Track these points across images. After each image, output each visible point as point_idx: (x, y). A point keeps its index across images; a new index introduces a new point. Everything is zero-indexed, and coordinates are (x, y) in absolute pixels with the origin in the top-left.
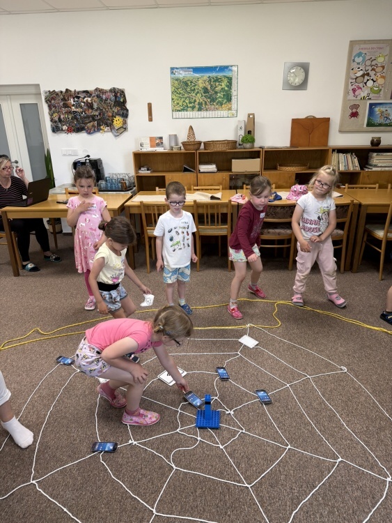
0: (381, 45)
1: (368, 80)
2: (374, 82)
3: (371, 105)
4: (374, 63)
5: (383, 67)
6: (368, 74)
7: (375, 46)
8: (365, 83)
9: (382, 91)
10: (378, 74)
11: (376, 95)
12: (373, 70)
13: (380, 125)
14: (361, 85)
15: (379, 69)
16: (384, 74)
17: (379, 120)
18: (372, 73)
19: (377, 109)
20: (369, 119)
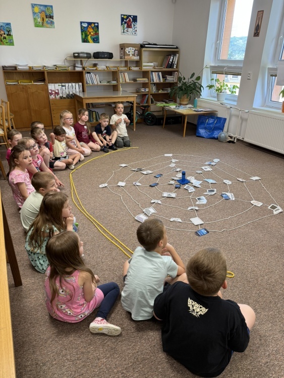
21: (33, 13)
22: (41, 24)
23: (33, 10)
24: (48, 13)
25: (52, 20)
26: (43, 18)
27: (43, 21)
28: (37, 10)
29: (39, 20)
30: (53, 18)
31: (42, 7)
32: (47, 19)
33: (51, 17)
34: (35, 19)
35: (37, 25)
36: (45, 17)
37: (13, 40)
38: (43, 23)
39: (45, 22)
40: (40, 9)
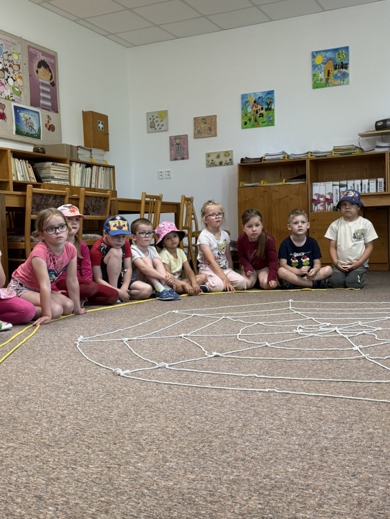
0: (14, 41)
1: (8, 77)
2: (14, 81)
3: (16, 108)
4: (10, 58)
5: (19, 66)
6: (7, 70)
7: (8, 39)
8: (7, 80)
9: (22, 94)
10: (16, 73)
11: (18, 97)
12: (10, 66)
13: (27, 135)
14: (3, 81)
15: (16, 68)
16: (20, 75)
17: (26, 129)
18: (10, 70)
19: (22, 114)
20: (17, 125)
21: (313, 66)
22: (324, 81)
23: (313, 62)
24: (338, 61)
25: (344, 70)
26: (329, 71)
27: (328, 75)
28: (319, 60)
29: (322, 76)
30: (346, 68)
31: (328, 55)
32: (336, 72)
33: (345, 66)
34: (314, 75)
35: (316, 86)
36: (331, 69)
37: (273, 116)
38: (327, 80)
39: (331, 77)
40: (325, 57)
